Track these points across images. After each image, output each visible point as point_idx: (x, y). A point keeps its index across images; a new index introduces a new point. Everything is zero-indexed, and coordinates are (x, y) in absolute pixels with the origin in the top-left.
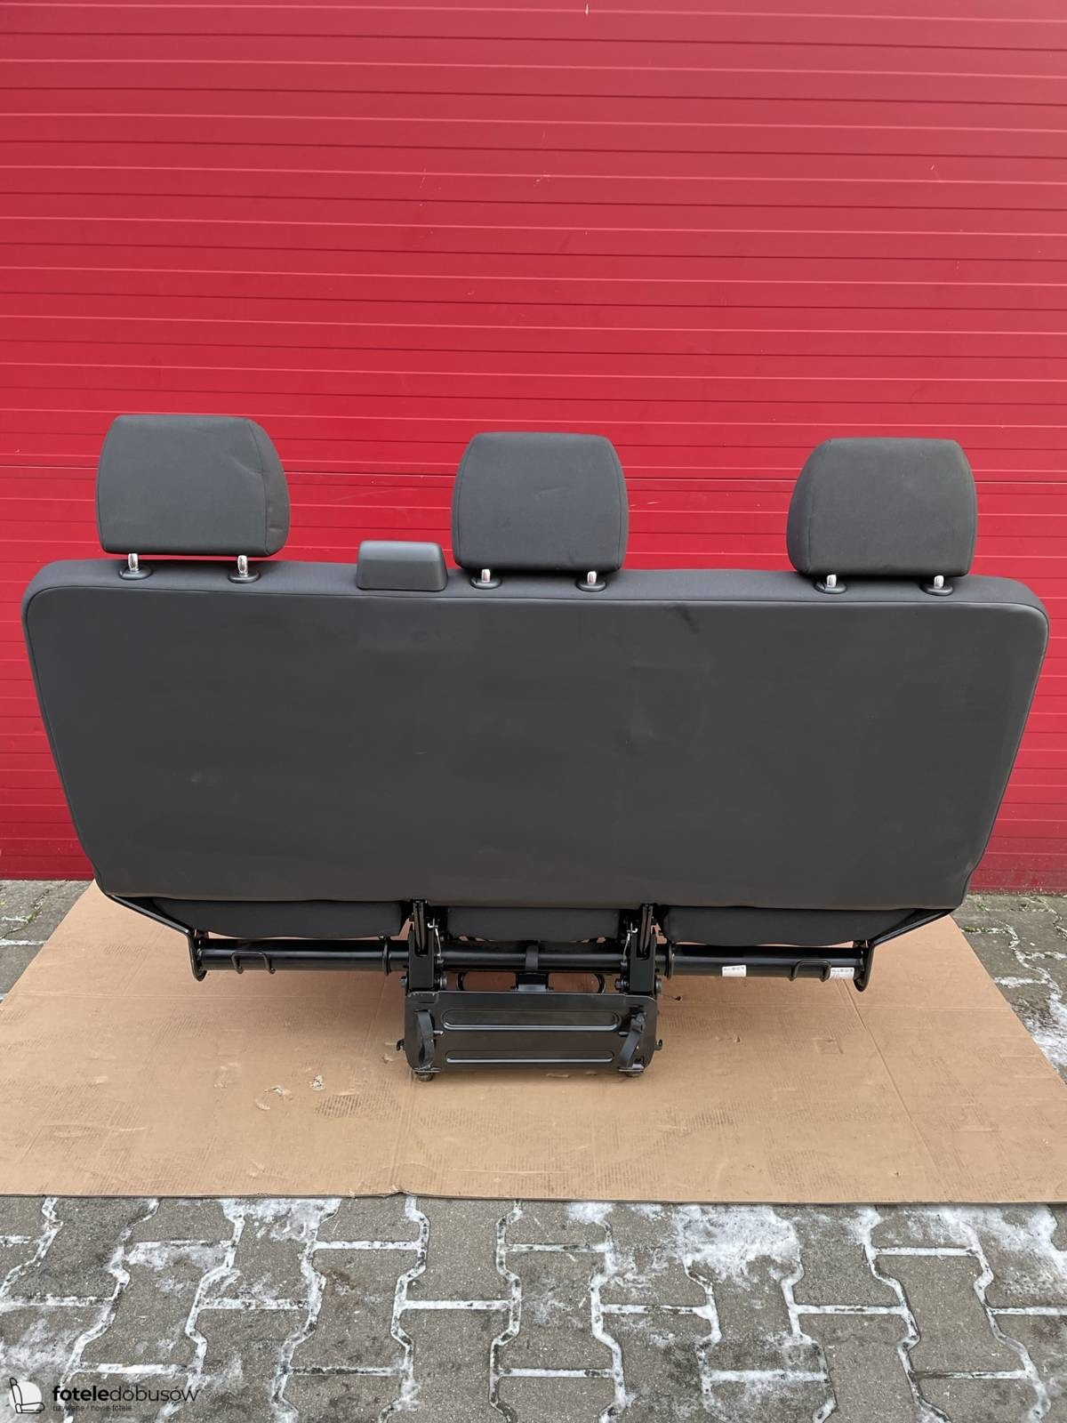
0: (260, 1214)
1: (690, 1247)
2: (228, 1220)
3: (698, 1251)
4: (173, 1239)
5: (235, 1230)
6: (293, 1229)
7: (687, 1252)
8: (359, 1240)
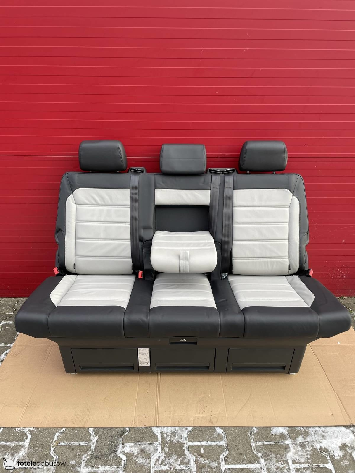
0: (166, 431)
1: (318, 440)
2: (155, 434)
3: (321, 442)
4: (138, 442)
5: (158, 438)
6: (179, 437)
7: (317, 443)
8: (203, 441)
